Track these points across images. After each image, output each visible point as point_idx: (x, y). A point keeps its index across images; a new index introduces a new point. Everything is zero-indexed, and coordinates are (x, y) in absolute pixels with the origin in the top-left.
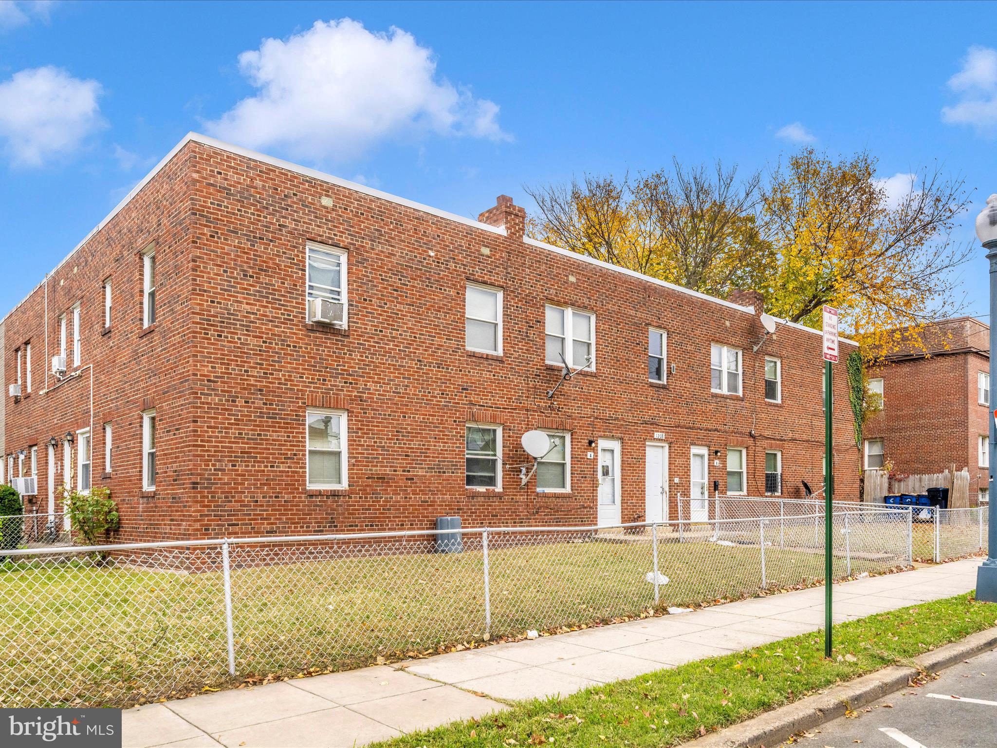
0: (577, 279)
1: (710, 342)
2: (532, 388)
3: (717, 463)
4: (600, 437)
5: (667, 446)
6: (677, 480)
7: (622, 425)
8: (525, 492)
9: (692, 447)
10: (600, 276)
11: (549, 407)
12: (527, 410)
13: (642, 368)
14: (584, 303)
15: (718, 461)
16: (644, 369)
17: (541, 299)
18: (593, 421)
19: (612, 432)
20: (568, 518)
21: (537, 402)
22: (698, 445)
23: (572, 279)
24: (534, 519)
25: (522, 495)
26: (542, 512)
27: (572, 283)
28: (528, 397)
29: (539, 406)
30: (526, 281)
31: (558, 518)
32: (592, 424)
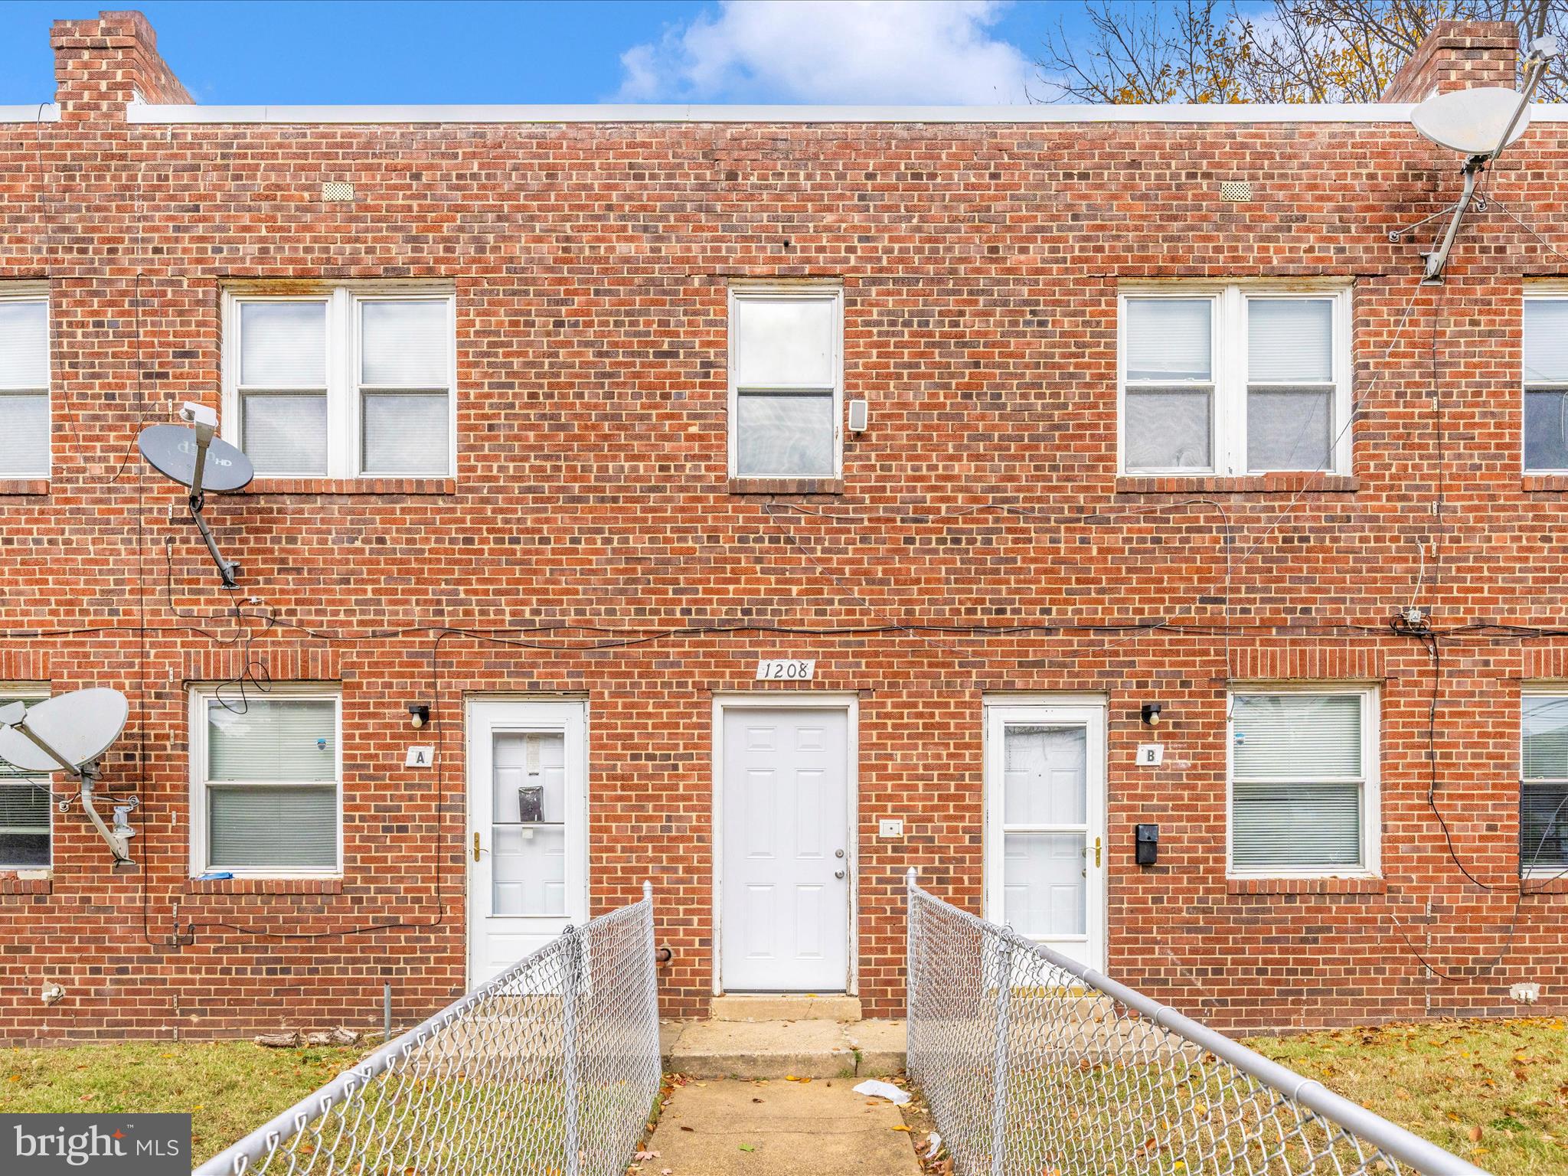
0: (360, 187)
1: (1114, 282)
2: (158, 562)
3: (1151, 753)
4: (476, 693)
5: (853, 704)
6: (891, 828)
7: (582, 646)
8: (137, 880)
9: (986, 700)
10: (474, 155)
11: (236, 613)
12: (142, 632)
13: (690, 438)
14: (389, 260)
15: (1159, 749)
16: (701, 438)
17: (197, 282)
18: (436, 644)
19: (530, 675)
20: (319, 961)
21: (178, 602)
22: (1025, 691)
23: (336, 191)
24: (170, 961)
25: (125, 890)
26: (208, 939)
27: (336, 206)
28: (142, 592)
29: (188, 614)
30: (135, 240)
31: (279, 961)
32: (436, 653)
